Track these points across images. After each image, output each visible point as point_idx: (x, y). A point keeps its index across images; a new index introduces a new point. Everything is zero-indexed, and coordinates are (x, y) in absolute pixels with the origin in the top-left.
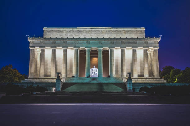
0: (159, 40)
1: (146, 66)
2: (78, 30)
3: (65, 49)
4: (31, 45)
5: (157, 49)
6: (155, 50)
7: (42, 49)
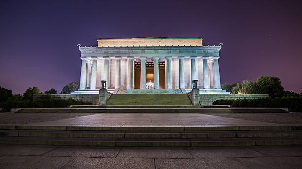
0: (219, 48)
1: (207, 77)
2: (133, 41)
3: (118, 59)
4: (82, 55)
5: (218, 58)
6: (215, 60)
7: (94, 59)
